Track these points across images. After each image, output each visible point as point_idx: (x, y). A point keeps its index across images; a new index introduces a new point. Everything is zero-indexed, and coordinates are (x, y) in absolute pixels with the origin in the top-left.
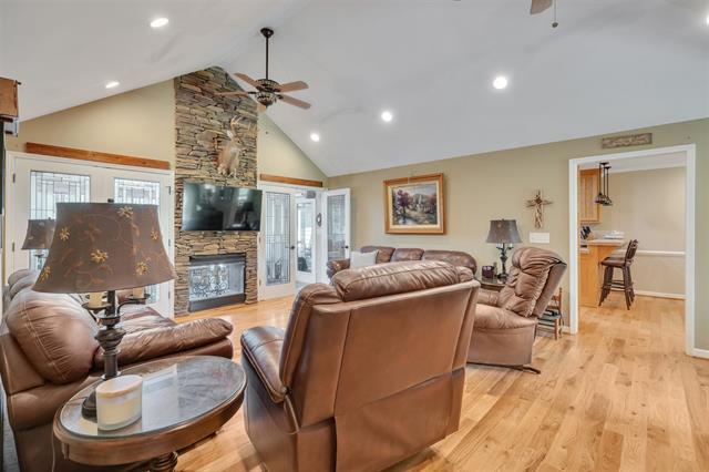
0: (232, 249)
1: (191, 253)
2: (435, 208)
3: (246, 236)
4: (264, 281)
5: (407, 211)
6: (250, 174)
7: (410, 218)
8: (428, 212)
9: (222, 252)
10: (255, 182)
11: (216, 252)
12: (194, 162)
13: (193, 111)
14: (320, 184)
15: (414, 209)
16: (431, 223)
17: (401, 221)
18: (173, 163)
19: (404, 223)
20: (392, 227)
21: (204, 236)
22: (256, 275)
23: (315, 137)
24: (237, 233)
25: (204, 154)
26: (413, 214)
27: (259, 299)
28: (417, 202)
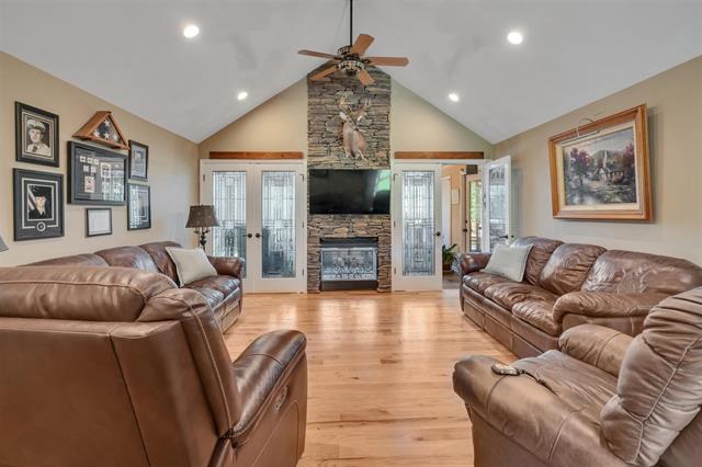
0: (362, 233)
1: (321, 235)
2: (632, 174)
3: (377, 220)
4: (400, 271)
5: (586, 181)
6: (382, 154)
7: (591, 193)
8: (619, 182)
9: (352, 236)
10: (388, 161)
11: (345, 236)
12: (323, 149)
13: (323, 101)
14: (481, 155)
15: (596, 179)
16: (625, 201)
17: (576, 199)
18: (306, 153)
19: (582, 202)
20: (564, 208)
21: (334, 218)
22: (390, 263)
23: (454, 97)
24: (367, 216)
25: (332, 140)
26: (595, 186)
27: (393, 289)
28: (600, 166)
